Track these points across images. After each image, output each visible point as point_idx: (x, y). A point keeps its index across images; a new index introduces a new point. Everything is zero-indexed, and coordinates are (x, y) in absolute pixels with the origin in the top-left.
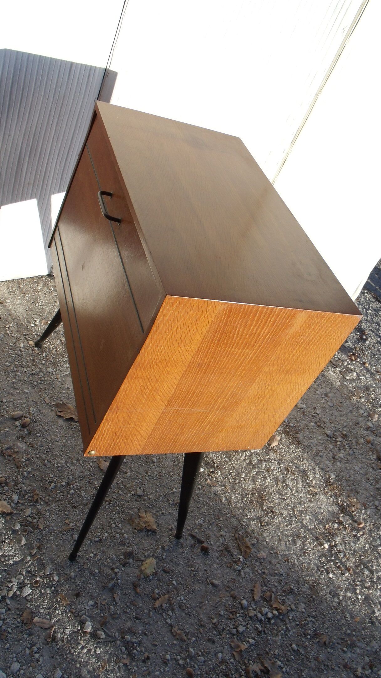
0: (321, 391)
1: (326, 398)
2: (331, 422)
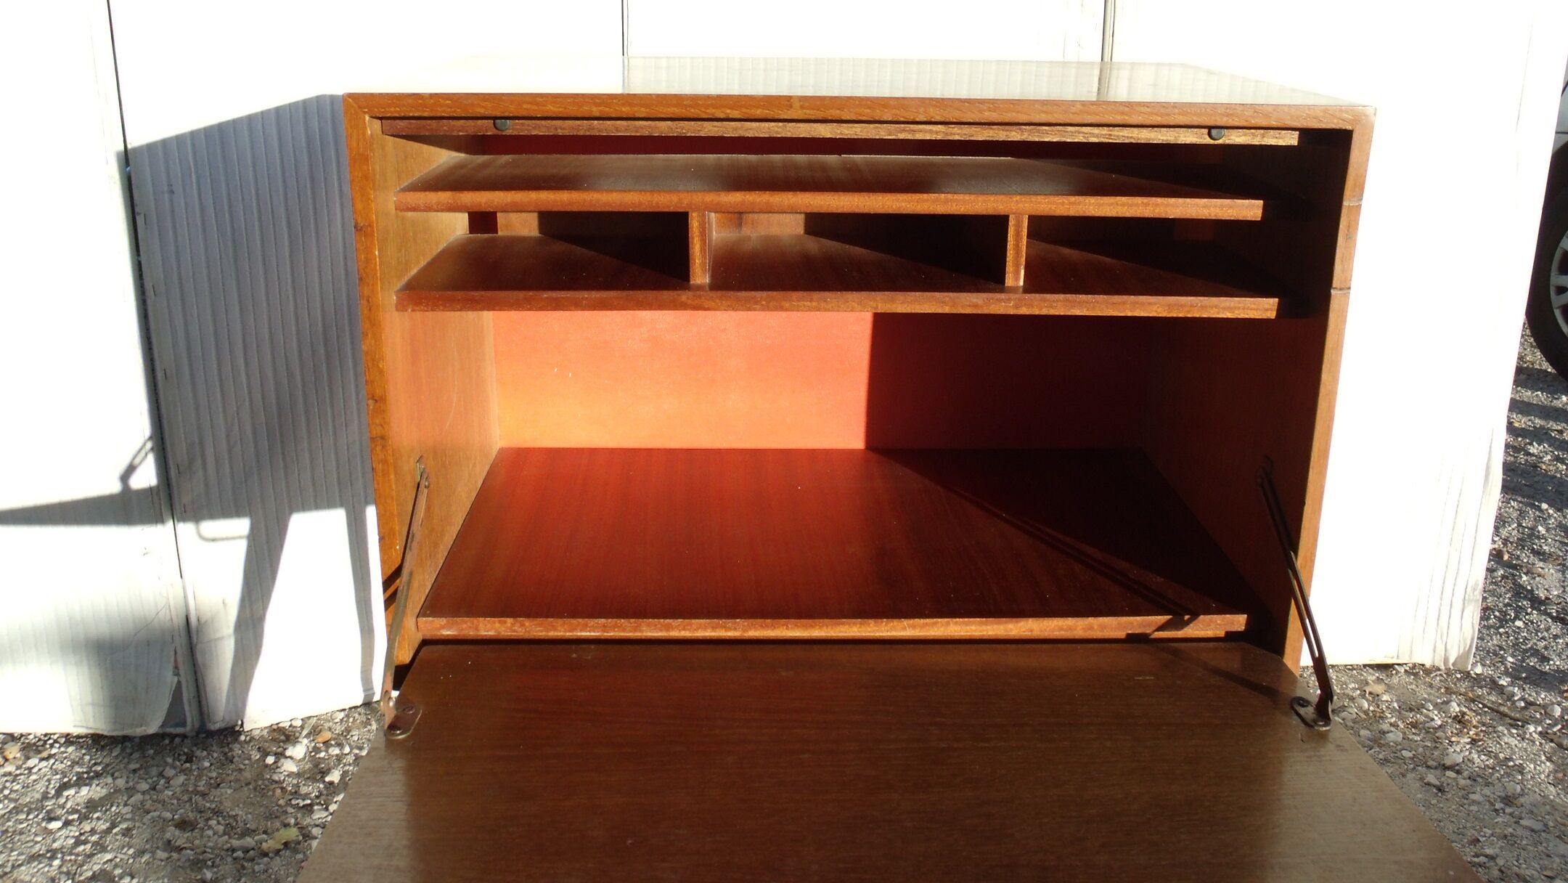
0: (1487, 791)
1: (1508, 810)
2: (1549, 873)
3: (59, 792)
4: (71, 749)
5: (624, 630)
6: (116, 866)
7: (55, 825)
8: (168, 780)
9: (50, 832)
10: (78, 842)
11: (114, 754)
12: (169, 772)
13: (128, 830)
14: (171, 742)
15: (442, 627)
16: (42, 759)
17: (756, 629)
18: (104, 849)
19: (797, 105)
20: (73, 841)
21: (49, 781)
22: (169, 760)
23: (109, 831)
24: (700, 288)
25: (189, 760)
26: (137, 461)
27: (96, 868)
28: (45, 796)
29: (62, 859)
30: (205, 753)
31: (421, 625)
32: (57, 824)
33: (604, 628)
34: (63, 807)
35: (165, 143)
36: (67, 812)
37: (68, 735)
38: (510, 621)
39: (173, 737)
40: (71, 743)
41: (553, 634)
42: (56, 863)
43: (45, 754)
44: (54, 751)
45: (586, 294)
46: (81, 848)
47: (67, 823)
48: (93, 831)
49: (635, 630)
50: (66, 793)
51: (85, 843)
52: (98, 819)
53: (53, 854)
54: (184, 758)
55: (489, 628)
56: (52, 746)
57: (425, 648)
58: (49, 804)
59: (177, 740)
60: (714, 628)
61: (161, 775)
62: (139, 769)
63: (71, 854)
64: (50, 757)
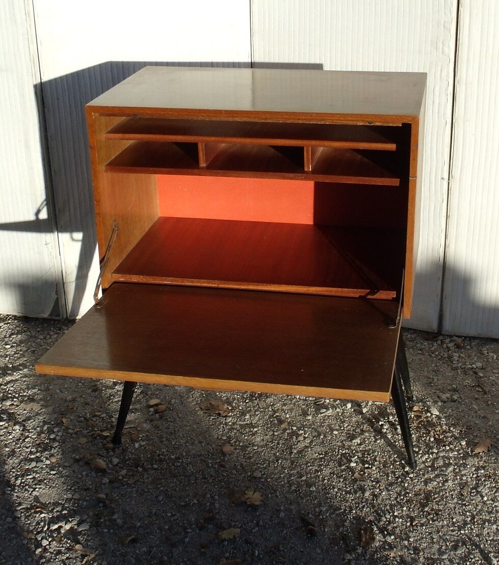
3: (10, 336)
4: (16, 321)
5: (179, 282)
6: (28, 362)
7: (8, 347)
8: (51, 336)
9: (6, 349)
10: (15, 353)
11: (32, 324)
12: (52, 333)
13: (34, 351)
14: (54, 322)
15: (120, 278)
16: (5, 324)
17: (222, 285)
18: (24, 356)
19: (224, 112)
20: (13, 353)
21: (7, 332)
22: (52, 329)
23: (27, 350)
24: (202, 168)
25: (59, 330)
26: (41, 208)
27: (21, 362)
28: (5, 337)
29: (9, 358)
30: (66, 328)
31: (113, 276)
32: (9, 346)
33: (172, 281)
34: (11, 341)
35: (56, 79)
36: (13, 343)
37: (16, 316)
38: (142, 276)
39: (55, 320)
40: (16, 319)
41: (156, 282)
42: (7, 359)
43: (6, 322)
44: (10, 321)
45: (164, 169)
46: (16, 355)
47: (12, 347)
48: (21, 350)
49: (183, 282)
50: (13, 336)
51: (18, 354)
52: (23, 346)
53: (7, 356)
54: (58, 329)
55: (135, 279)
56: (9, 320)
57: (115, 284)
58: (6, 339)
59: (56, 322)
60: (208, 283)
61: (48, 334)
62: (40, 331)
63: (12, 357)
64: (8, 323)
